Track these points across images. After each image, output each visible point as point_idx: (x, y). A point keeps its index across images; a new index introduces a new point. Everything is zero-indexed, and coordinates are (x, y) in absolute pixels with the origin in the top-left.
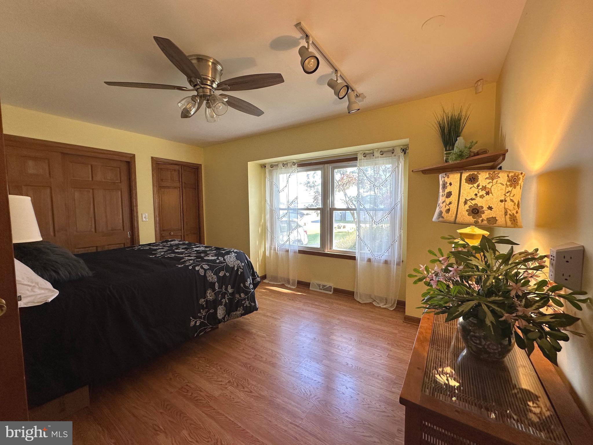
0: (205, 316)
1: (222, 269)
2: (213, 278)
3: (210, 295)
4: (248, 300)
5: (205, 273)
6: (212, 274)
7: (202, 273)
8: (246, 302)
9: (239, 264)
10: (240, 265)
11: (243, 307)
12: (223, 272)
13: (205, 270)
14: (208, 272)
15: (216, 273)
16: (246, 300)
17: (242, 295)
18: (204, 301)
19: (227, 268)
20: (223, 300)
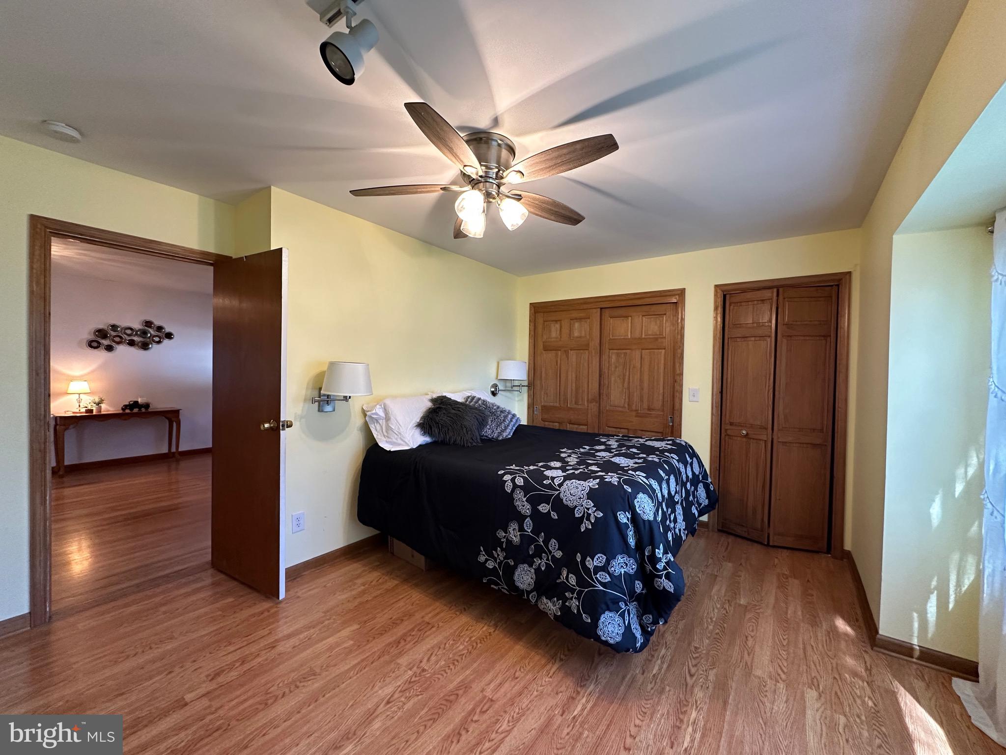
0: (502, 562)
1: (546, 499)
2: (524, 506)
3: (513, 534)
4: (578, 599)
5: (513, 491)
6: (525, 499)
7: (509, 487)
8: (571, 599)
9: (588, 509)
10: (590, 512)
11: (564, 603)
12: (546, 505)
13: (515, 486)
14: (518, 491)
15: (534, 501)
16: (575, 595)
17: (573, 580)
18: (505, 536)
19: (558, 503)
20: (537, 561)
